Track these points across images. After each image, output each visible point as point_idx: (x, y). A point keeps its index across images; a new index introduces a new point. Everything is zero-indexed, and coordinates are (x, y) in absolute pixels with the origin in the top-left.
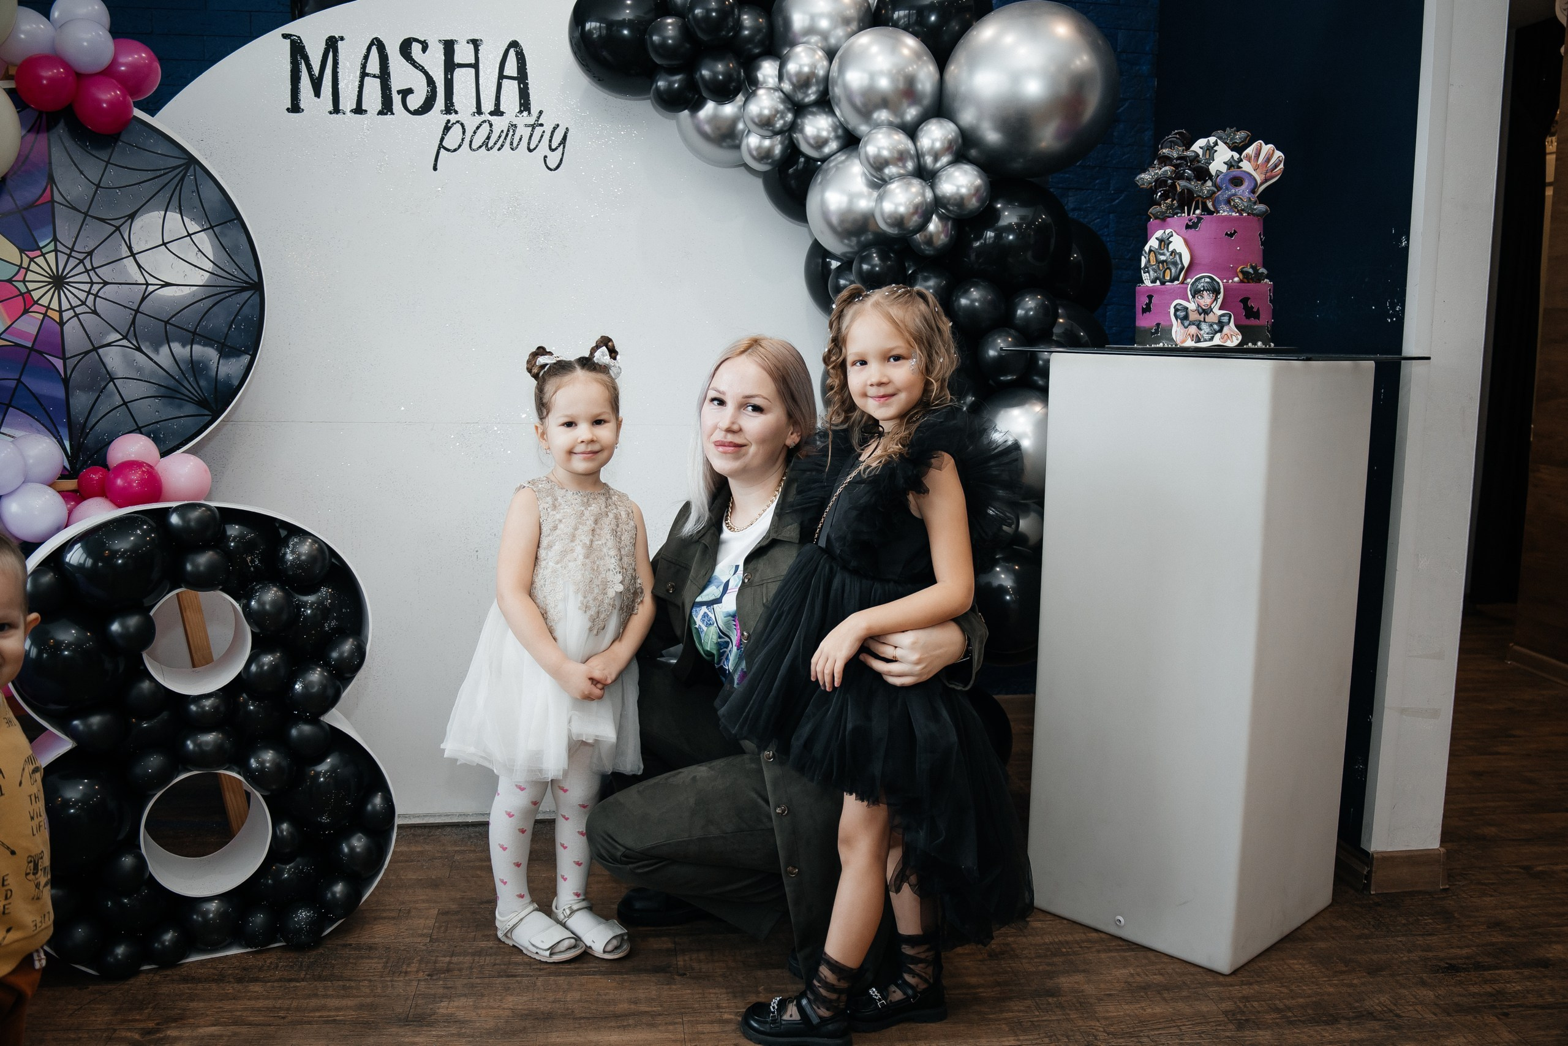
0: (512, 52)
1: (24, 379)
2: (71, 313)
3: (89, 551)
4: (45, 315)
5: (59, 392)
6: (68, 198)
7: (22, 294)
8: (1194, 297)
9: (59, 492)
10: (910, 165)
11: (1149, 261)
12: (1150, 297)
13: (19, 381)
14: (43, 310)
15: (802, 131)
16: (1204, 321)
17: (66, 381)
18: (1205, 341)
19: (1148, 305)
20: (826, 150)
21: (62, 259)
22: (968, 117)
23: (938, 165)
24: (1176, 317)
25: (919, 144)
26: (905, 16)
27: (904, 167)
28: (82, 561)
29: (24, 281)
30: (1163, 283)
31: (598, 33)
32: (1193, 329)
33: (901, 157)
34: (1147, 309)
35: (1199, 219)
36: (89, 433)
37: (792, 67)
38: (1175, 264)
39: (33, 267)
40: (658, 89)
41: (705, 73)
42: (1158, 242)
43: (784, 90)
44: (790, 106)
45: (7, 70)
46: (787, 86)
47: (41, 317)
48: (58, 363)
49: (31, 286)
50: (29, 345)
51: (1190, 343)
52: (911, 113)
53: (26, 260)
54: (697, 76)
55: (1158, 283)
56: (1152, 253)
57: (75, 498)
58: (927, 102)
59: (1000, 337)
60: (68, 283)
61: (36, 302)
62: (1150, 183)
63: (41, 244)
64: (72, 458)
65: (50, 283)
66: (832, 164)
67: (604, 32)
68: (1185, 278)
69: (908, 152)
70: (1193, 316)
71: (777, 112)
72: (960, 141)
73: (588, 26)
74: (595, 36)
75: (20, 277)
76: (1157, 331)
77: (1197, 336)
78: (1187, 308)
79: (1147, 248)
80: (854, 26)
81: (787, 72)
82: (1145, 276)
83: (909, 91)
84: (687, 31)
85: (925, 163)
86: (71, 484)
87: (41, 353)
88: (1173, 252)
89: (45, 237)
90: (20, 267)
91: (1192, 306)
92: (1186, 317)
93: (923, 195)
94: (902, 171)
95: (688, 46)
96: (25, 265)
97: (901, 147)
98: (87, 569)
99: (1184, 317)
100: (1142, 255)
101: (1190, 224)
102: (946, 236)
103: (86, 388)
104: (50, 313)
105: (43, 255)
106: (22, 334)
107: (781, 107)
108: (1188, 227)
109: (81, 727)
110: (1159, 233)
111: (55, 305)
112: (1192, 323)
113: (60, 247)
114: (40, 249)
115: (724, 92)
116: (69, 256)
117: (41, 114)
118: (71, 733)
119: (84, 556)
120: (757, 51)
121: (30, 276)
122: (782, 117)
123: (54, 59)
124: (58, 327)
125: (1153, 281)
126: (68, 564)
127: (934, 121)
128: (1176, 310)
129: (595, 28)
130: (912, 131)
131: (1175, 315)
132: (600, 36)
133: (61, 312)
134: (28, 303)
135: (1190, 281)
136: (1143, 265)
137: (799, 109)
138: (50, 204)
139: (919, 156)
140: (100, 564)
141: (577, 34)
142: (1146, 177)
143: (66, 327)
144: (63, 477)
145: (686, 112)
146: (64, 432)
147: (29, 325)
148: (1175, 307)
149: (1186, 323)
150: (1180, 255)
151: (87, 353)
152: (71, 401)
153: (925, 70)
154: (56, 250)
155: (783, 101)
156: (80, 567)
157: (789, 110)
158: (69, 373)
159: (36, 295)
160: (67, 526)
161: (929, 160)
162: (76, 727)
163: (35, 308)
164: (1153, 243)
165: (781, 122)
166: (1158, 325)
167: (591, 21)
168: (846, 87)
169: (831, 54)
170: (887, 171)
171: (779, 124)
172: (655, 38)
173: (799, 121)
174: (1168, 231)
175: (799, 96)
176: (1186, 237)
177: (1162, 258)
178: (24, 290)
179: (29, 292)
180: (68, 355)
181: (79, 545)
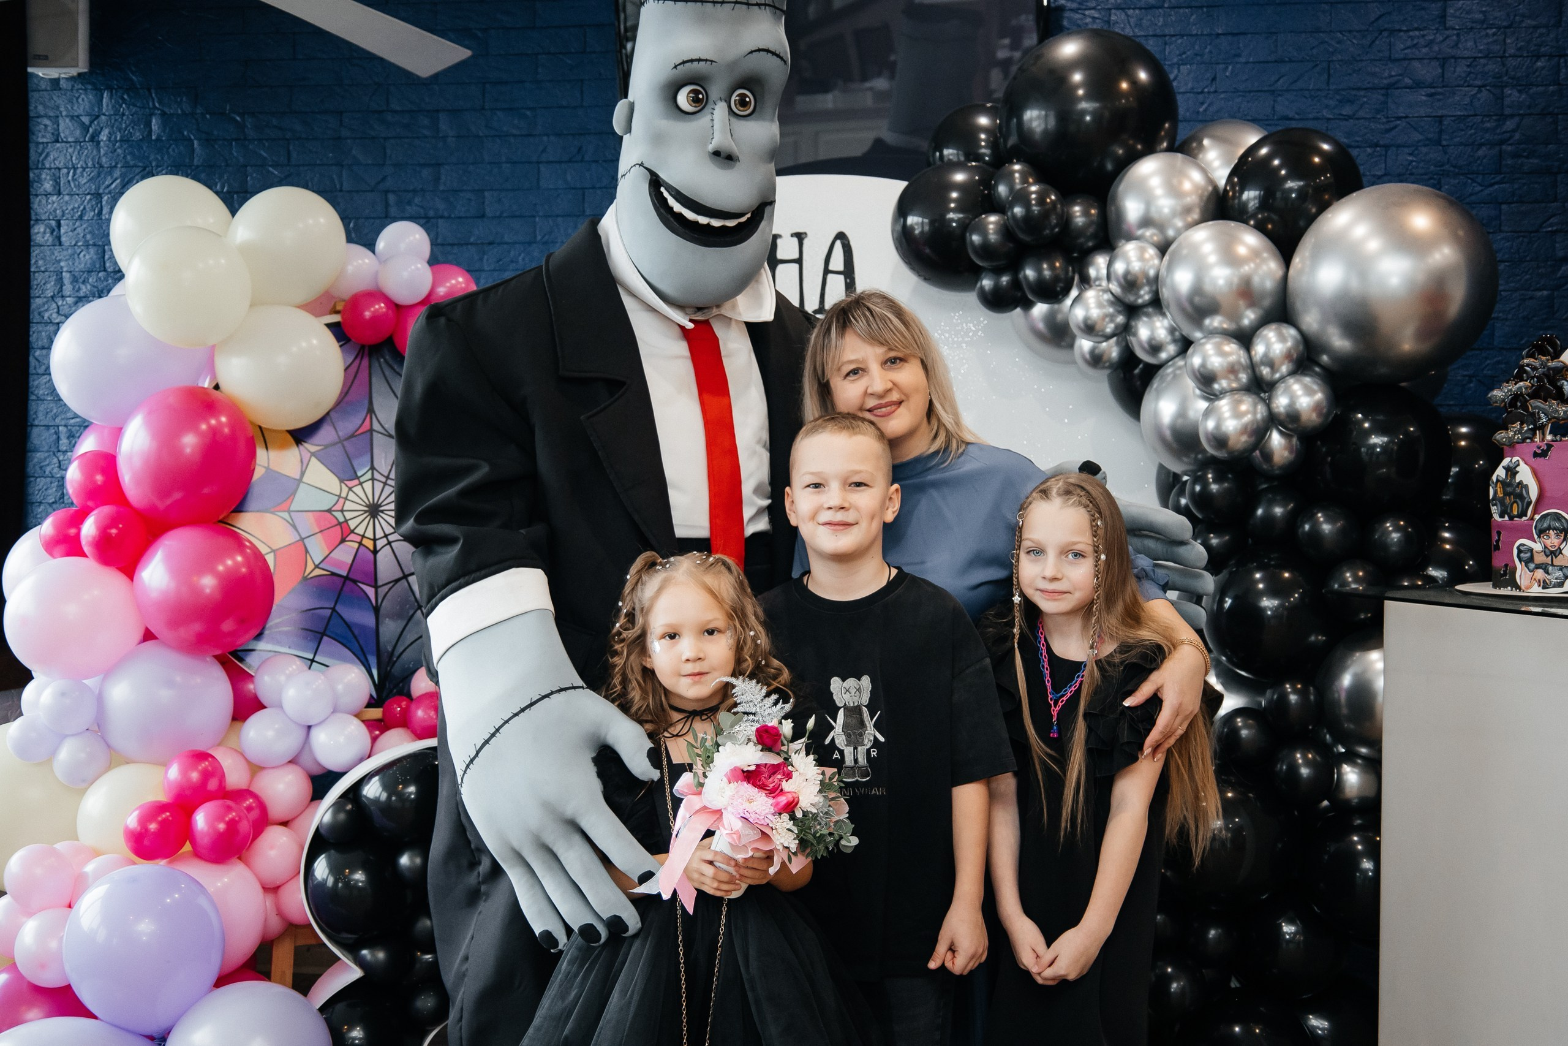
0: (838, 243)
1: (339, 608)
2: (384, 541)
3: (385, 786)
4: (360, 543)
5: (369, 620)
6: (386, 426)
7: (340, 524)
8: (1539, 537)
9: (363, 721)
10: (1244, 377)
11: (1496, 493)
12: (1499, 533)
13: (333, 609)
14: (358, 539)
15: (1135, 335)
16: (1552, 565)
17: (377, 610)
18: (1554, 587)
19: (1498, 541)
20: (1164, 356)
21: (378, 486)
22: (1311, 320)
23: (1277, 376)
24: (1520, 560)
25: (1253, 353)
26: (1255, 198)
27: (1237, 379)
28: (377, 795)
29: (342, 511)
30: (1511, 518)
31: (920, 230)
32: (1540, 574)
33: (1232, 370)
34: (1497, 548)
35: (1549, 446)
36: (395, 662)
37: (1119, 267)
38: (1520, 497)
39: (351, 496)
40: (982, 288)
41: (1030, 273)
42: (1504, 471)
43: (1113, 291)
44: (1120, 309)
45: (335, 306)
46: (1115, 287)
47: (356, 545)
48: (370, 591)
49: (348, 515)
50: (344, 574)
51: (1536, 590)
52: (1249, 317)
53: (345, 489)
54: (1021, 276)
55: (1506, 518)
56: (1499, 485)
57: (378, 728)
58: (1267, 302)
59: (1349, 570)
60: (382, 511)
61: (352, 532)
62: (1503, 400)
63: (359, 474)
64: (377, 687)
65: (366, 512)
66: (1170, 370)
67: (927, 228)
68: (1535, 512)
69: (1239, 363)
70: (1540, 559)
71: (1106, 316)
72: (1301, 347)
73: (912, 220)
74: (917, 232)
75: (338, 507)
76: (1505, 571)
77: (1544, 581)
78: (1531, 550)
79: (1494, 478)
80: (1196, 215)
81: (1115, 273)
82: (1494, 509)
83: (1246, 292)
84: (1006, 231)
85: (1262, 375)
86: (376, 713)
87: (355, 582)
88: (1521, 483)
89: (363, 466)
90: (339, 496)
91: (1537, 547)
92: (1531, 559)
93: (1255, 413)
94: (1234, 385)
95: (1011, 245)
96: (344, 495)
97: (1232, 358)
98: (382, 802)
99: (1529, 559)
100: (1489, 486)
101: (1539, 451)
102: (1291, 452)
103: (396, 616)
104: (365, 542)
105: (361, 484)
106: (339, 564)
107: (1111, 310)
108: (1536, 455)
109: (369, 957)
110: (1506, 461)
111: (369, 534)
112: (1538, 567)
113: (377, 476)
114: (358, 478)
115: (1053, 292)
116: (385, 484)
117: (363, 347)
118: (360, 962)
119: (380, 789)
120: (1090, 244)
121: (348, 506)
122: (1112, 321)
123: (377, 295)
124: (371, 556)
125: (1502, 516)
126: (365, 796)
127: (1274, 326)
128: (1520, 551)
129: (917, 224)
130: (1245, 338)
131: (1518, 556)
132: (922, 232)
133: (375, 540)
134: (345, 532)
135: (1537, 517)
136: (1491, 497)
137: (1132, 311)
138: (369, 434)
139: (1252, 366)
140: (394, 798)
141: (899, 228)
142: (1498, 394)
143: (379, 556)
144: (370, 705)
145: (1018, 310)
146: (373, 660)
147: (345, 555)
148: (1518, 548)
149: (1532, 566)
150: (1526, 487)
151: (397, 581)
152: (382, 629)
153: (1265, 268)
154: (373, 479)
155: (1112, 304)
156: (376, 801)
157: (1119, 312)
158: (380, 601)
159: (352, 524)
160: (369, 757)
161: (1265, 371)
162: (364, 956)
163: (352, 537)
164: (1500, 472)
165: (1112, 326)
166: (1506, 565)
167: (914, 215)
168: (1174, 289)
169: (1163, 249)
170: (1216, 386)
171: (1110, 328)
172: (976, 238)
173: (1133, 323)
174: (1515, 459)
175: (1130, 298)
176: (1535, 467)
177: (1509, 489)
178: (341, 519)
179: (346, 521)
180: (380, 583)
181: (376, 778)
